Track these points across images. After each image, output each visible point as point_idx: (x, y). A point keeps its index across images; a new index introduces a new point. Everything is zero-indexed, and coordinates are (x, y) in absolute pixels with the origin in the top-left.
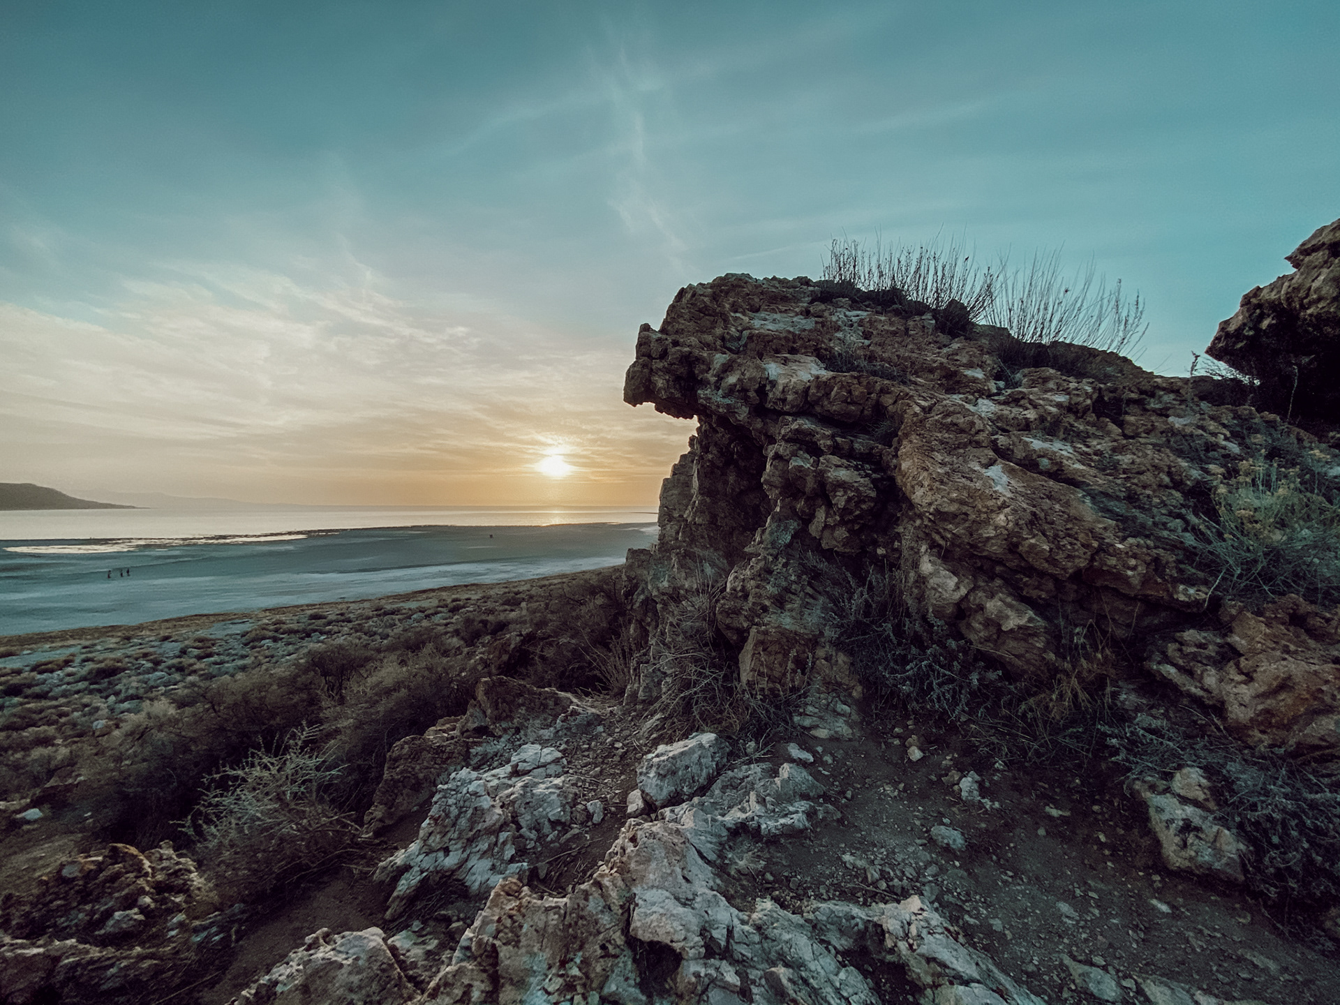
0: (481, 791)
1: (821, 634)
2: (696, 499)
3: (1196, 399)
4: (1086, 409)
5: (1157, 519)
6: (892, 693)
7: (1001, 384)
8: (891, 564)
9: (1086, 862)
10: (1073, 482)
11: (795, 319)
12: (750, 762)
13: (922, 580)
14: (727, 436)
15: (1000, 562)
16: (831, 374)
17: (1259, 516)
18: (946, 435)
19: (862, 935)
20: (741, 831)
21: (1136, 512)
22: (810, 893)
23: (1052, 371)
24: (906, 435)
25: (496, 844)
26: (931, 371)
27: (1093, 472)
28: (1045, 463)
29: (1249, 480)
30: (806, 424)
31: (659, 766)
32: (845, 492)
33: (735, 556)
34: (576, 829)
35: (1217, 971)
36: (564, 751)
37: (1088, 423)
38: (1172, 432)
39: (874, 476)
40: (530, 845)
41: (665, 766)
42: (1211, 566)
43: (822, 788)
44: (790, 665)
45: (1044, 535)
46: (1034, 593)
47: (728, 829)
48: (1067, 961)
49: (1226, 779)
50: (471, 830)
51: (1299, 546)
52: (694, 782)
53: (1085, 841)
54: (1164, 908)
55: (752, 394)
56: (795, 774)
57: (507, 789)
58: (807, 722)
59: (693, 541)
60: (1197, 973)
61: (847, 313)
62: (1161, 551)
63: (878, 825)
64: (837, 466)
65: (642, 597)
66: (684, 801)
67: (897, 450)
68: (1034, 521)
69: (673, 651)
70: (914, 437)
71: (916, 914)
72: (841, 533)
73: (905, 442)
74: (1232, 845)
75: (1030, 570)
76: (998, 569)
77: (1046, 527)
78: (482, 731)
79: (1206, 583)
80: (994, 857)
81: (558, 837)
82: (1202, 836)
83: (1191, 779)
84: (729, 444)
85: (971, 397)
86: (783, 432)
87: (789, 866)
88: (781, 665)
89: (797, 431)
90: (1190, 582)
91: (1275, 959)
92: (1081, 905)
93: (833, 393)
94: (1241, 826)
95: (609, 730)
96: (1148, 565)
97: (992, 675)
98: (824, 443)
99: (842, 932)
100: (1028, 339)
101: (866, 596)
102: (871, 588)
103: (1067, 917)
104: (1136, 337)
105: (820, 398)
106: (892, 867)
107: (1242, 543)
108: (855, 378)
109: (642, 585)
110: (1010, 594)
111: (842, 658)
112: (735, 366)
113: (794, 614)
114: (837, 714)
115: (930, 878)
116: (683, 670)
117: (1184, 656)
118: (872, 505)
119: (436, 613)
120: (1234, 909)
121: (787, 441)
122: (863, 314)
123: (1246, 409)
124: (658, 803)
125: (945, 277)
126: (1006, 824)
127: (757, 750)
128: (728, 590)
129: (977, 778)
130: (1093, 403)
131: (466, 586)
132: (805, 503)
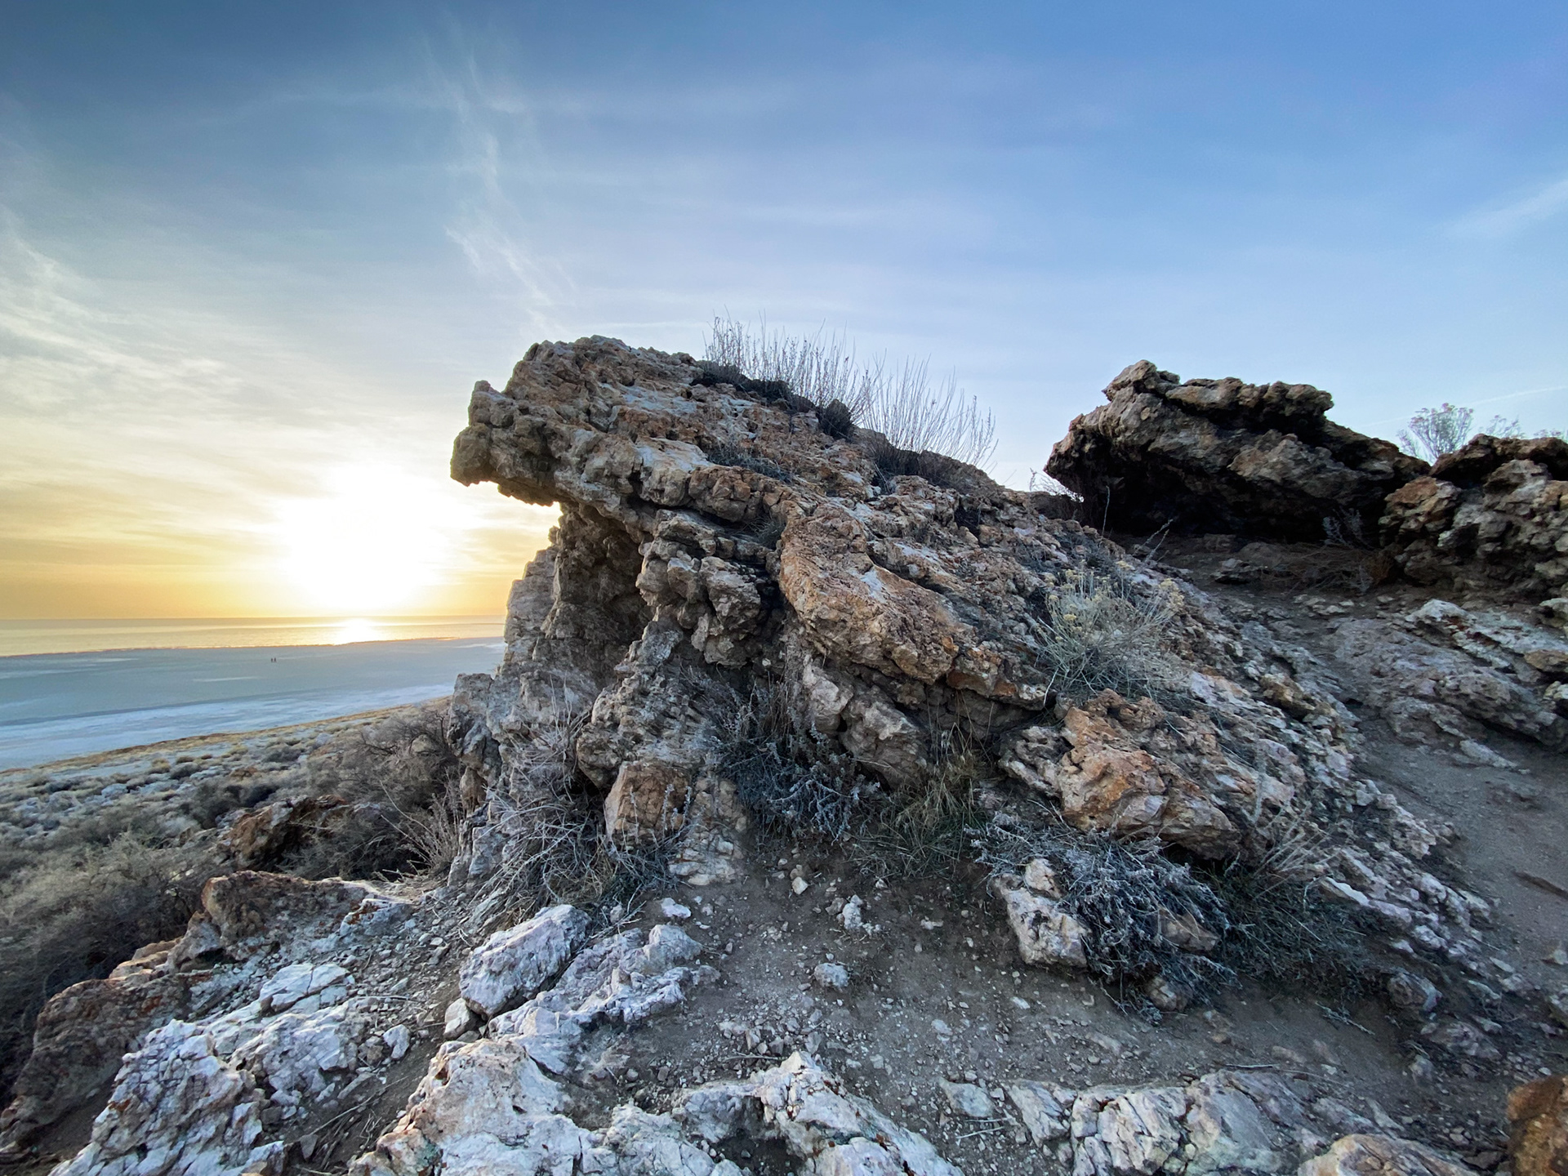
0: (202, 1050)
1: (703, 762)
2: (558, 607)
3: (1035, 512)
4: (949, 518)
5: (1006, 622)
6: (776, 821)
7: (878, 489)
8: (774, 677)
9: (958, 972)
10: (937, 589)
11: (674, 400)
12: (615, 932)
13: (805, 692)
14: (598, 530)
15: (877, 670)
16: (713, 466)
17: (1082, 619)
18: (827, 540)
19: (739, 1116)
20: (599, 1023)
21: (989, 617)
22: (682, 1080)
23: (921, 479)
24: (789, 537)
25: (229, 1124)
26: (814, 472)
27: (954, 578)
28: (914, 569)
29: (1073, 587)
30: (685, 520)
31: (491, 961)
32: (729, 599)
33: (604, 677)
34: (364, 1074)
35: (1071, 1060)
36: (351, 966)
37: (951, 531)
38: (1016, 542)
39: (759, 580)
40: (288, 1113)
41: (499, 960)
42: (1047, 666)
43: (698, 946)
44: (667, 804)
45: (914, 641)
46: (907, 700)
47: (582, 1025)
48: (943, 1084)
49: (1066, 866)
50: (185, 1112)
51: (1112, 645)
52: (540, 972)
53: (956, 950)
54: (1024, 1005)
55: (623, 481)
56: (667, 936)
57: (252, 1037)
58: (684, 870)
59: (552, 659)
60: (1055, 1067)
61: (732, 401)
62: (1008, 653)
63: (761, 977)
64: (720, 569)
65: (478, 738)
66: (526, 1000)
67: (780, 552)
68: (904, 627)
69: (519, 804)
70: (795, 540)
71: (796, 1075)
72: (726, 644)
73: (788, 545)
74: (1075, 930)
75: (902, 677)
76: (875, 677)
77: (915, 633)
78: (214, 957)
79: (1044, 682)
80: (875, 986)
81: (336, 1091)
82: (1051, 925)
83: (1039, 872)
84: (601, 539)
85: (850, 501)
86: (660, 528)
87: (658, 1052)
88: (655, 805)
89: (677, 528)
90: (1032, 681)
91: (1117, 1038)
92: (952, 1017)
93: (715, 488)
94: (1080, 910)
95: (424, 922)
96: (999, 666)
97: (872, 788)
98: (706, 543)
99: (716, 1119)
100: (900, 446)
101: (750, 714)
102: (755, 703)
103: (942, 1034)
104: (988, 452)
105: (701, 492)
106: (774, 1023)
107: (1070, 643)
108: (738, 472)
109: (478, 722)
110: (886, 702)
111: (725, 787)
112: (603, 447)
113: (672, 742)
114: (718, 853)
115: (814, 1027)
116: (531, 826)
117: (1030, 751)
118: (757, 612)
119: (147, 783)
120: (1081, 993)
121: (666, 539)
122: (748, 404)
123: (1073, 523)
124: (489, 1012)
125: (827, 376)
126: (886, 948)
127: (623, 916)
128: (593, 719)
129: (860, 901)
130: (955, 513)
131: (203, 738)
132: (687, 609)
